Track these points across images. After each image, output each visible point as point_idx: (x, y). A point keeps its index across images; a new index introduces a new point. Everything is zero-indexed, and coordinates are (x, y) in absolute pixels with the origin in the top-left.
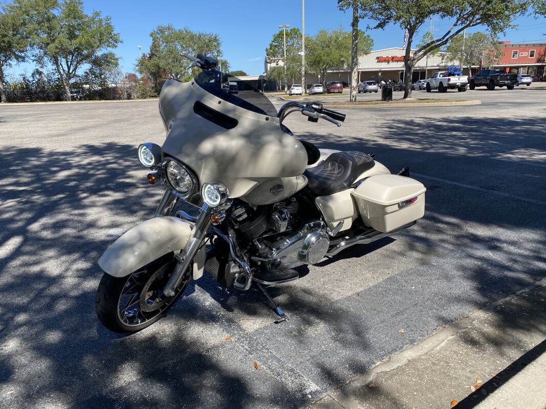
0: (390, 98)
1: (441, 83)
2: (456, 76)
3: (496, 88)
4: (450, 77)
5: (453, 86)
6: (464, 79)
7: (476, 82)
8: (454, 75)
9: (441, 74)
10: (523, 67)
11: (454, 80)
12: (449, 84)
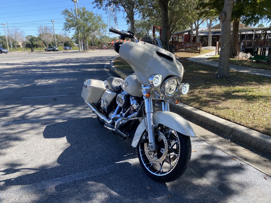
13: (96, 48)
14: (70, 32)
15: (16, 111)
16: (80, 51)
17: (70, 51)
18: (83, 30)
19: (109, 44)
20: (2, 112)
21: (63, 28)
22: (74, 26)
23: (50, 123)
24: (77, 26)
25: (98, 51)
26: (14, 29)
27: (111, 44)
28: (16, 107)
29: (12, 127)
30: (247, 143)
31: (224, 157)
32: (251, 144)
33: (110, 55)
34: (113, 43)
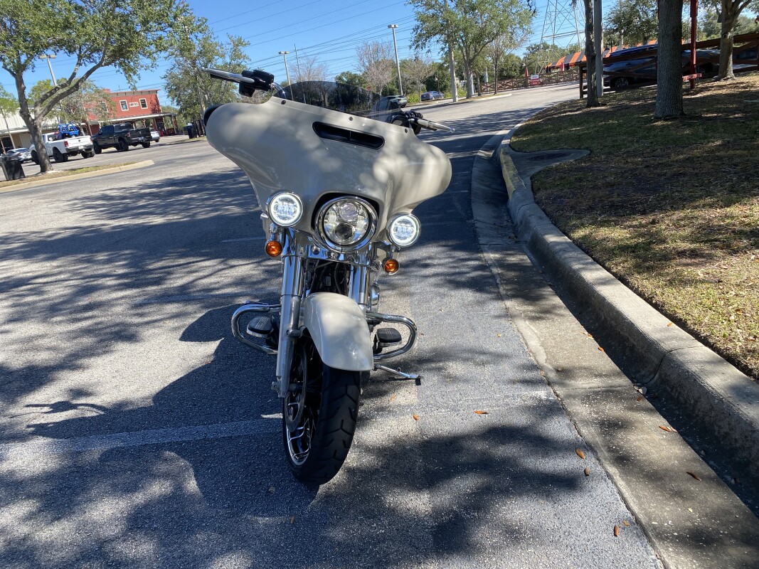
0: (22, 175)
1: (55, 149)
2: (74, 137)
3: (130, 147)
4: (66, 140)
5: (74, 152)
6: (85, 141)
7: (101, 143)
8: (69, 136)
9: (49, 137)
10: (139, 120)
11: (73, 143)
12: (67, 149)
13: (510, 87)
14: (429, 51)
15: (185, 273)
16: (455, 100)
17: (437, 103)
18: (464, 39)
19: (548, 70)
20: (158, 273)
21: (410, 43)
22: (441, 32)
23: (223, 304)
24: (448, 32)
25: (510, 94)
26: (305, 62)
27: (553, 68)
28: (193, 262)
29: (146, 310)
30: (688, 405)
31: (557, 442)
32: (697, 412)
33: (531, 104)
34: (562, 65)
